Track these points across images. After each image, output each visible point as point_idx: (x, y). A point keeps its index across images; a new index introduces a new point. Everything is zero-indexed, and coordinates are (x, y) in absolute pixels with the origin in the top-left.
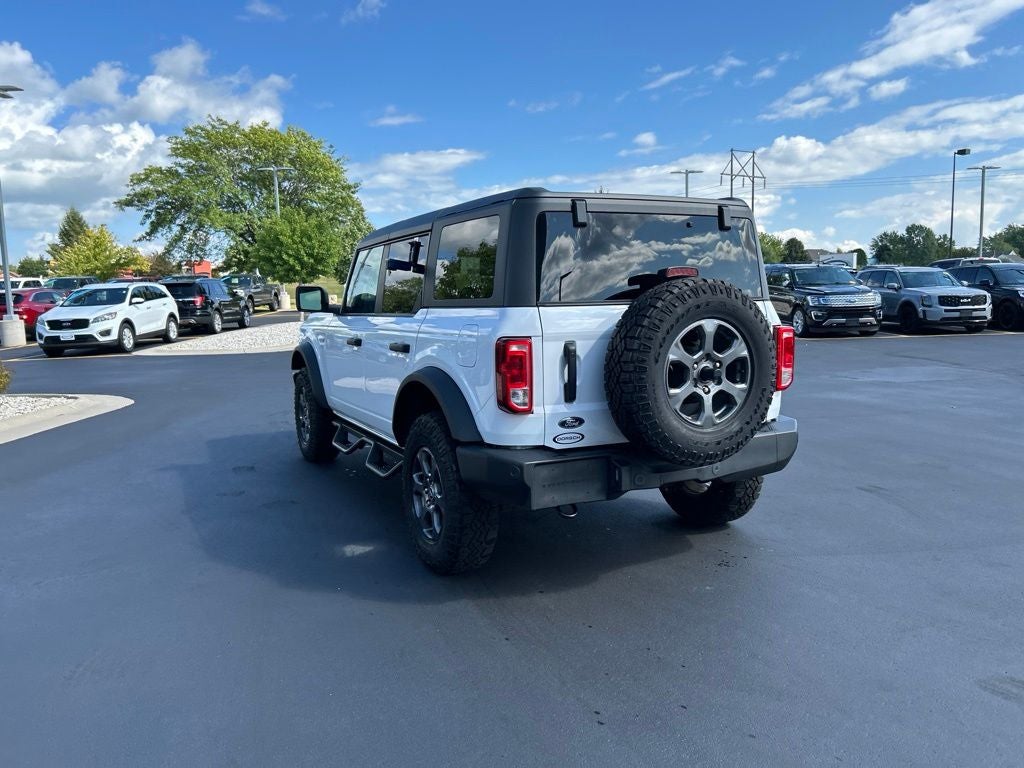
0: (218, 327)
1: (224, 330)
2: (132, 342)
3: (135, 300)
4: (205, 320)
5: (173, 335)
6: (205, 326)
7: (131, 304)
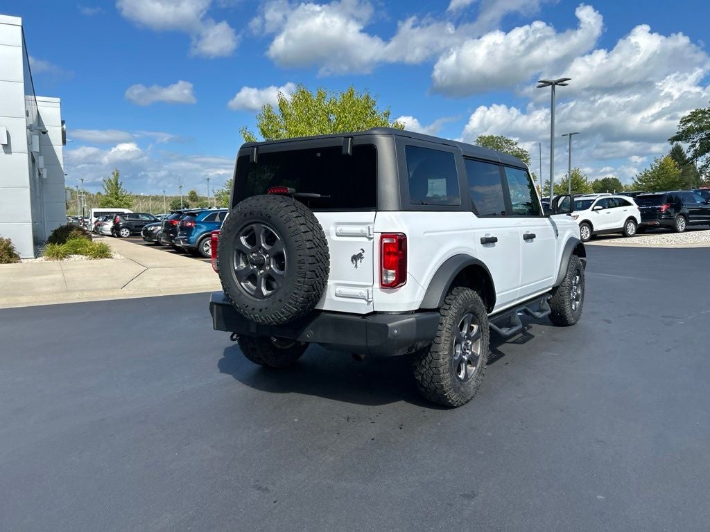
0: (680, 228)
1: (686, 230)
2: (588, 235)
3: (596, 208)
4: (669, 222)
5: (630, 232)
6: (668, 226)
7: (593, 210)
